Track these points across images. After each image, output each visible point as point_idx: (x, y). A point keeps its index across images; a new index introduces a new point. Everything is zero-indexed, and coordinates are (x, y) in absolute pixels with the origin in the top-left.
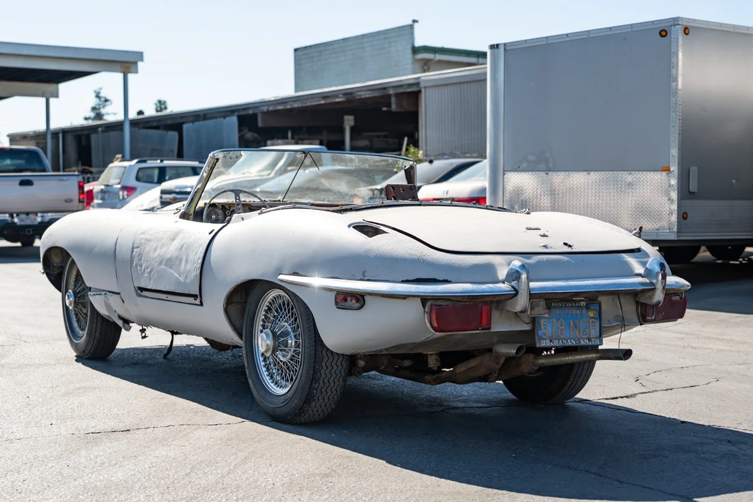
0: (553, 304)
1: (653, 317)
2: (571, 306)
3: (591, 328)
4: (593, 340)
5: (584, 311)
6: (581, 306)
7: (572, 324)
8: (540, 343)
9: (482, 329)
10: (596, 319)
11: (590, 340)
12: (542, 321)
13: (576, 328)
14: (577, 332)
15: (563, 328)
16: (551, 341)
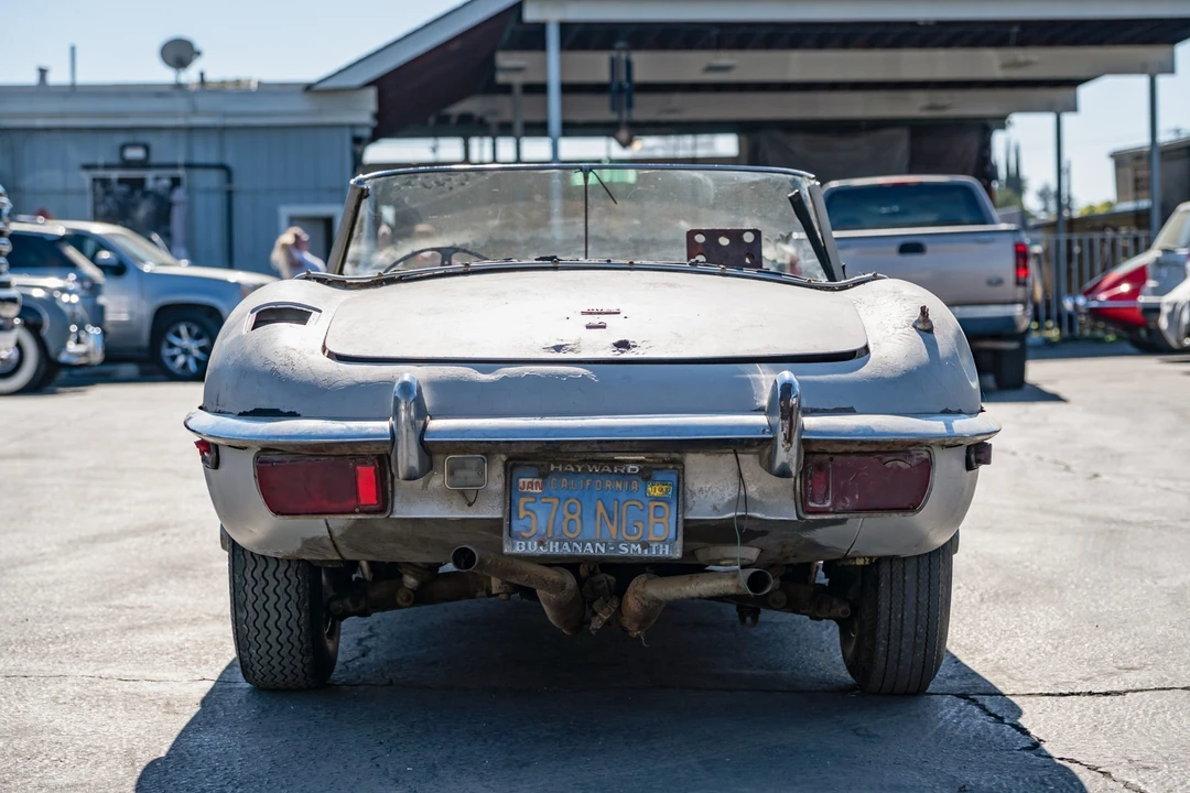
0: (552, 468)
1: (828, 504)
2: (600, 474)
3: (652, 520)
4: (654, 546)
5: (635, 484)
6: (626, 473)
7: (601, 509)
8: (513, 546)
9: (361, 512)
10: (669, 503)
11: (646, 545)
12: (522, 501)
13: (611, 519)
14: (613, 529)
15: (576, 517)
16: (541, 543)
